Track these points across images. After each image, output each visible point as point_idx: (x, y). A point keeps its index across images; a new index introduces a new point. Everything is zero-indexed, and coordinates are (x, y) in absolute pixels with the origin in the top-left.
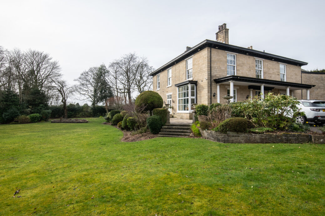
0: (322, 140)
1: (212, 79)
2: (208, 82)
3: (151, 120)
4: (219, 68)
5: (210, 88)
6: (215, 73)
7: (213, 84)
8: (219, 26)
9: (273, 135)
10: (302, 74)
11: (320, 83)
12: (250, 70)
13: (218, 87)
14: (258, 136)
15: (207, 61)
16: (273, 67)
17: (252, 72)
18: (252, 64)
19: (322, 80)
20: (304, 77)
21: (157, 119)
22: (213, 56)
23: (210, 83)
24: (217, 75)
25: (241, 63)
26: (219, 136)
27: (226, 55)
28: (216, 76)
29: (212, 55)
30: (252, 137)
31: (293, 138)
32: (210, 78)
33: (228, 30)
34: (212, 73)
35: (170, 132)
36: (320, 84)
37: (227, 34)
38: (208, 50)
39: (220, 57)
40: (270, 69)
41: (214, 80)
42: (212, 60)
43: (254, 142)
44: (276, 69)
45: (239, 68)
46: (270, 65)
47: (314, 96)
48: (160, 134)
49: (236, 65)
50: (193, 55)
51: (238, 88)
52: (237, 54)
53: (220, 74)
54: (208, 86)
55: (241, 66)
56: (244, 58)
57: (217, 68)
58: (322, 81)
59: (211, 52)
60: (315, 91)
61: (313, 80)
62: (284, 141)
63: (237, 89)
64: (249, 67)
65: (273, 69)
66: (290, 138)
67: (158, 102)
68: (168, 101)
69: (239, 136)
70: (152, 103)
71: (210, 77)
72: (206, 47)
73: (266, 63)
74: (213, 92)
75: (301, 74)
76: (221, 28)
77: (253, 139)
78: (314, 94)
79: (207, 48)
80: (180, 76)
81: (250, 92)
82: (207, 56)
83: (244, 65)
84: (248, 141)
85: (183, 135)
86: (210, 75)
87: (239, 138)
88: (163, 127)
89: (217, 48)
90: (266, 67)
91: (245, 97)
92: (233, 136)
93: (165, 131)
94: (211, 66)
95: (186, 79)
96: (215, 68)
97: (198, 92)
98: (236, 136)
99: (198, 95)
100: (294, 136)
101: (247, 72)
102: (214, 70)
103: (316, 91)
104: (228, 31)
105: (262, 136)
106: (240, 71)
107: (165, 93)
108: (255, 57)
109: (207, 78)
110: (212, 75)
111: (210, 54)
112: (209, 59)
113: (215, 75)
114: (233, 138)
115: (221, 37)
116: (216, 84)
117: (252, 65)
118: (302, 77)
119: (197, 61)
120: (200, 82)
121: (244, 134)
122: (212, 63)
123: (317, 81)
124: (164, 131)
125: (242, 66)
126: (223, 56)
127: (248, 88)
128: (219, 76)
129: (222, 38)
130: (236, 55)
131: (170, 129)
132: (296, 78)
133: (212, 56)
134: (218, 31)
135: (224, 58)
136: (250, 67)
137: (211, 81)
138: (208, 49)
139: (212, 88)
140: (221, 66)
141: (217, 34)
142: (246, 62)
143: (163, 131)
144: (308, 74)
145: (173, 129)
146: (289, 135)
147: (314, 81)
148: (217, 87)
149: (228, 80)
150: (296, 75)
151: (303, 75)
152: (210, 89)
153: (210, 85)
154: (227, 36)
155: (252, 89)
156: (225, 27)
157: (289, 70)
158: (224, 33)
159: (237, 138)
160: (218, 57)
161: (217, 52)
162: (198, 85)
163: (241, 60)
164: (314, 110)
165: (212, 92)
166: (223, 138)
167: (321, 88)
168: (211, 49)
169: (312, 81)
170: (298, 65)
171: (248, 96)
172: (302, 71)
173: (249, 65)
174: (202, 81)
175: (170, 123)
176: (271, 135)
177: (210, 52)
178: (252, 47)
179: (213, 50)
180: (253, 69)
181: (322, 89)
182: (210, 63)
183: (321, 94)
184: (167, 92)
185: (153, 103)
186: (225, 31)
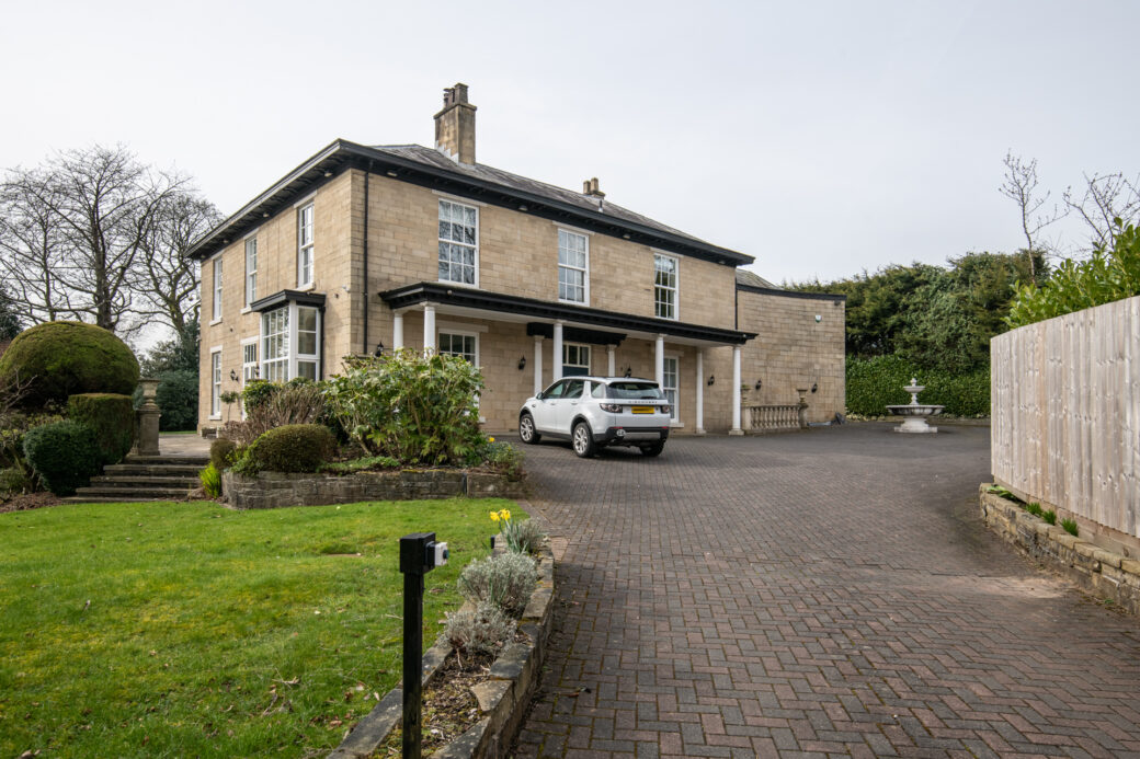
0: (491, 488)
1: (372, 292)
2: (352, 301)
3: (39, 437)
4: (402, 251)
5: (361, 322)
6: (386, 270)
7: (378, 310)
8: (446, 90)
9: (376, 476)
10: (739, 292)
11: (799, 327)
12: (535, 269)
13: (398, 323)
14: (341, 481)
15: (349, 220)
16: (627, 263)
17: (543, 277)
18: (544, 245)
19: (805, 317)
20: (748, 303)
21: (68, 436)
22: (377, 206)
23: (361, 305)
24: (394, 279)
25: (499, 238)
26: (240, 487)
27: (434, 207)
28: (388, 280)
29: (370, 198)
30: (325, 485)
31: (425, 484)
32: (362, 289)
33: (474, 109)
34: (370, 267)
35: (130, 485)
36: (799, 332)
37: (467, 125)
38: (353, 179)
39: (406, 212)
40: (614, 269)
41: (383, 295)
42: (369, 217)
43: (332, 500)
44: (638, 270)
45: (491, 257)
46: (616, 256)
47: (777, 371)
48: (82, 495)
49: (477, 246)
50: (315, 193)
51: (485, 329)
52: (484, 205)
53: (405, 272)
54: (352, 317)
55: (497, 252)
56: (513, 222)
57: (393, 249)
58: (804, 322)
59: (366, 187)
60: (782, 353)
61: (776, 315)
62: (404, 494)
63: (481, 333)
64: (533, 255)
65: (628, 270)
66: (420, 484)
67: (100, 367)
68: (247, 369)
69: (290, 486)
70: (67, 371)
71: (361, 281)
72: (345, 170)
73: (602, 248)
74: (374, 340)
75: (734, 295)
76: (450, 98)
77: (329, 492)
78: (780, 364)
79: (350, 171)
80: (282, 272)
81: (534, 345)
82: (349, 201)
83: (510, 249)
84: (315, 499)
85: (172, 496)
86: (361, 273)
87: (291, 490)
88: (106, 468)
89: (390, 174)
90: (601, 261)
91: (514, 364)
92: (275, 486)
93: (111, 484)
94: (366, 242)
95: (297, 283)
96: (388, 251)
97: (327, 336)
98: (282, 487)
99: (327, 351)
100: (428, 478)
101: (523, 273)
102: (381, 257)
103: (785, 354)
104: (473, 116)
105: (350, 482)
106: (495, 267)
107: (237, 337)
108: (555, 223)
109: (349, 287)
110: (370, 274)
111: (362, 195)
112: (360, 215)
113: (386, 276)
114: (275, 493)
115: (448, 134)
116: (388, 310)
117: (544, 248)
118: (736, 305)
119: (324, 218)
120: (332, 301)
121: (305, 477)
122: (369, 230)
123: (790, 321)
124: (106, 482)
125: (501, 251)
126: (420, 209)
127: (524, 333)
128: (401, 280)
129: (452, 135)
130: (480, 207)
131: (136, 474)
132: (715, 305)
133: (370, 204)
134: (441, 106)
135: (427, 216)
136: (534, 257)
137: (366, 298)
138: (355, 176)
139: (370, 323)
140: (410, 245)
141: (437, 117)
142: (519, 238)
143: (99, 484)
144: (760, 296)
145: (150, 475)
146: (415, 477)
147: (779, 320)
148: (393, 321)
149: (417, 298)
150: (715, 294)
151: (743, 296)
152: (361, 329)
153: (360, 314)
154: (468, 134)
155: (543, 337)
156: (464, 96)
157: (689, 276)
158: (457, 118)
159: (286, 491)
160: (399, 211)
161: (395, 192)
162: (327, 310)
163: (497, 227)
164: (607, 410)
165: (370, 340)
166: (248, 493)
167: (801, 346)
168: (366, 177)
169: (772, 319)
170: (722, 262)
171: (523, 359)
172: (739, 282)
173: (534, 248)
174: (337, 296)
175: (158, 453)
176: (372, 478)
177: (362, 189)
178: (596, 180)
179: (376, 181)
180: (546, 266)
181: (805, 349)
182: (362, 228)
183: (799, 365)
184: (244, 331)
185: (70, 373)
186: (459, 115)
